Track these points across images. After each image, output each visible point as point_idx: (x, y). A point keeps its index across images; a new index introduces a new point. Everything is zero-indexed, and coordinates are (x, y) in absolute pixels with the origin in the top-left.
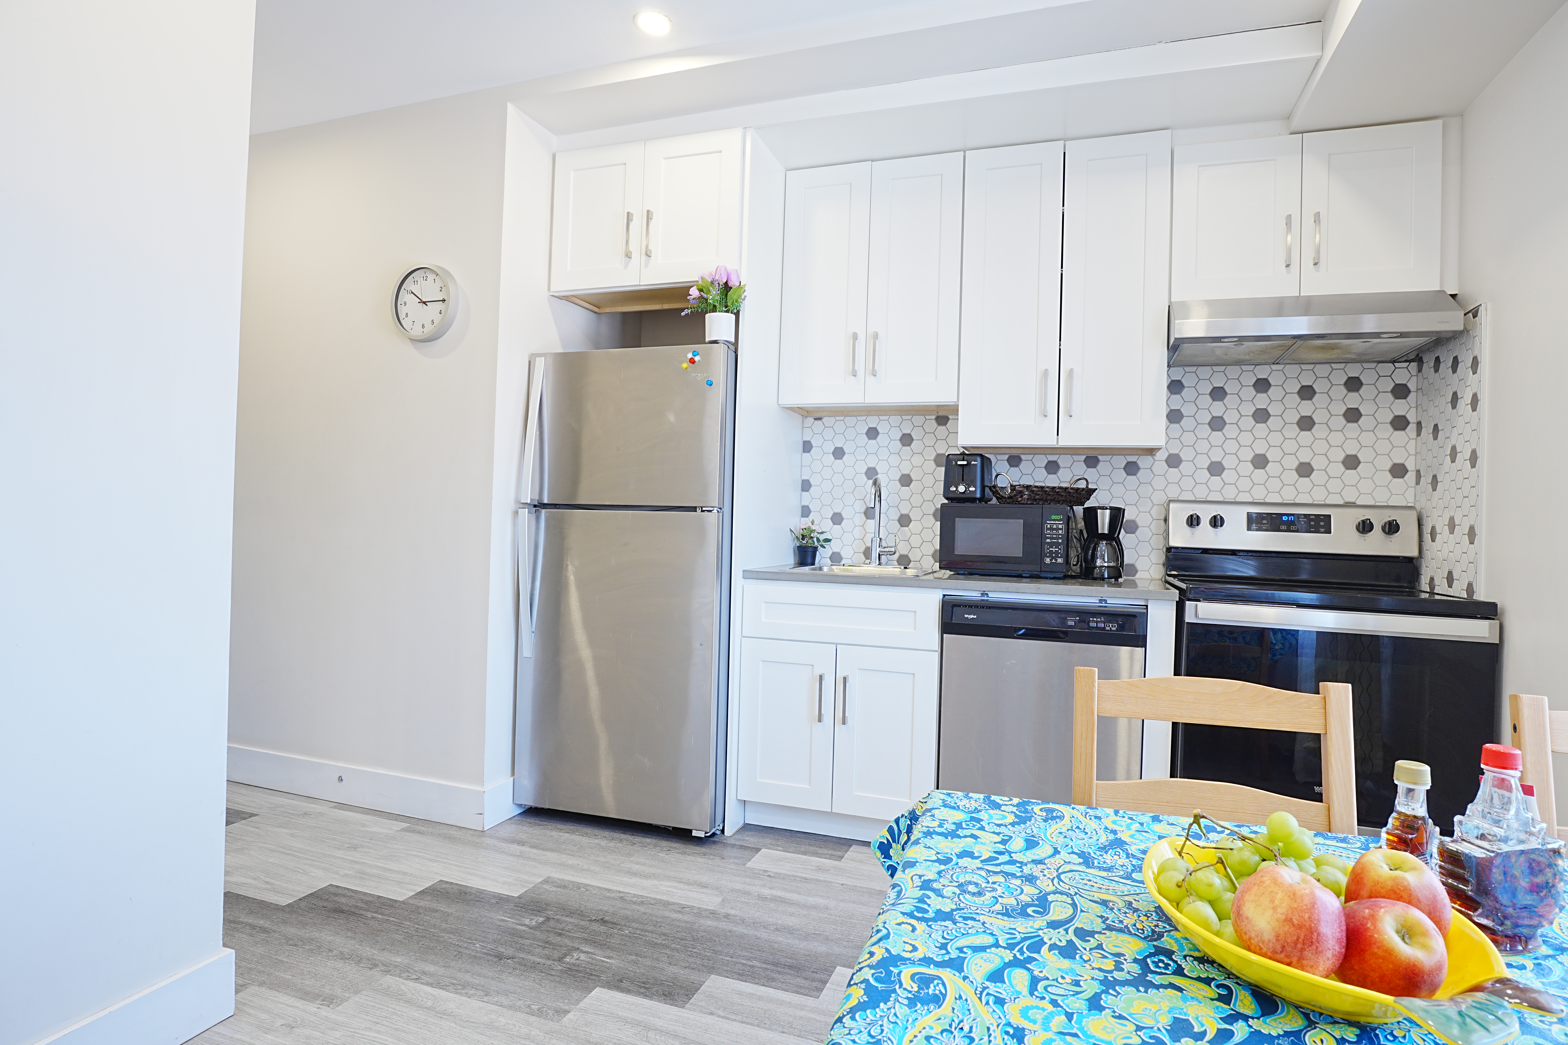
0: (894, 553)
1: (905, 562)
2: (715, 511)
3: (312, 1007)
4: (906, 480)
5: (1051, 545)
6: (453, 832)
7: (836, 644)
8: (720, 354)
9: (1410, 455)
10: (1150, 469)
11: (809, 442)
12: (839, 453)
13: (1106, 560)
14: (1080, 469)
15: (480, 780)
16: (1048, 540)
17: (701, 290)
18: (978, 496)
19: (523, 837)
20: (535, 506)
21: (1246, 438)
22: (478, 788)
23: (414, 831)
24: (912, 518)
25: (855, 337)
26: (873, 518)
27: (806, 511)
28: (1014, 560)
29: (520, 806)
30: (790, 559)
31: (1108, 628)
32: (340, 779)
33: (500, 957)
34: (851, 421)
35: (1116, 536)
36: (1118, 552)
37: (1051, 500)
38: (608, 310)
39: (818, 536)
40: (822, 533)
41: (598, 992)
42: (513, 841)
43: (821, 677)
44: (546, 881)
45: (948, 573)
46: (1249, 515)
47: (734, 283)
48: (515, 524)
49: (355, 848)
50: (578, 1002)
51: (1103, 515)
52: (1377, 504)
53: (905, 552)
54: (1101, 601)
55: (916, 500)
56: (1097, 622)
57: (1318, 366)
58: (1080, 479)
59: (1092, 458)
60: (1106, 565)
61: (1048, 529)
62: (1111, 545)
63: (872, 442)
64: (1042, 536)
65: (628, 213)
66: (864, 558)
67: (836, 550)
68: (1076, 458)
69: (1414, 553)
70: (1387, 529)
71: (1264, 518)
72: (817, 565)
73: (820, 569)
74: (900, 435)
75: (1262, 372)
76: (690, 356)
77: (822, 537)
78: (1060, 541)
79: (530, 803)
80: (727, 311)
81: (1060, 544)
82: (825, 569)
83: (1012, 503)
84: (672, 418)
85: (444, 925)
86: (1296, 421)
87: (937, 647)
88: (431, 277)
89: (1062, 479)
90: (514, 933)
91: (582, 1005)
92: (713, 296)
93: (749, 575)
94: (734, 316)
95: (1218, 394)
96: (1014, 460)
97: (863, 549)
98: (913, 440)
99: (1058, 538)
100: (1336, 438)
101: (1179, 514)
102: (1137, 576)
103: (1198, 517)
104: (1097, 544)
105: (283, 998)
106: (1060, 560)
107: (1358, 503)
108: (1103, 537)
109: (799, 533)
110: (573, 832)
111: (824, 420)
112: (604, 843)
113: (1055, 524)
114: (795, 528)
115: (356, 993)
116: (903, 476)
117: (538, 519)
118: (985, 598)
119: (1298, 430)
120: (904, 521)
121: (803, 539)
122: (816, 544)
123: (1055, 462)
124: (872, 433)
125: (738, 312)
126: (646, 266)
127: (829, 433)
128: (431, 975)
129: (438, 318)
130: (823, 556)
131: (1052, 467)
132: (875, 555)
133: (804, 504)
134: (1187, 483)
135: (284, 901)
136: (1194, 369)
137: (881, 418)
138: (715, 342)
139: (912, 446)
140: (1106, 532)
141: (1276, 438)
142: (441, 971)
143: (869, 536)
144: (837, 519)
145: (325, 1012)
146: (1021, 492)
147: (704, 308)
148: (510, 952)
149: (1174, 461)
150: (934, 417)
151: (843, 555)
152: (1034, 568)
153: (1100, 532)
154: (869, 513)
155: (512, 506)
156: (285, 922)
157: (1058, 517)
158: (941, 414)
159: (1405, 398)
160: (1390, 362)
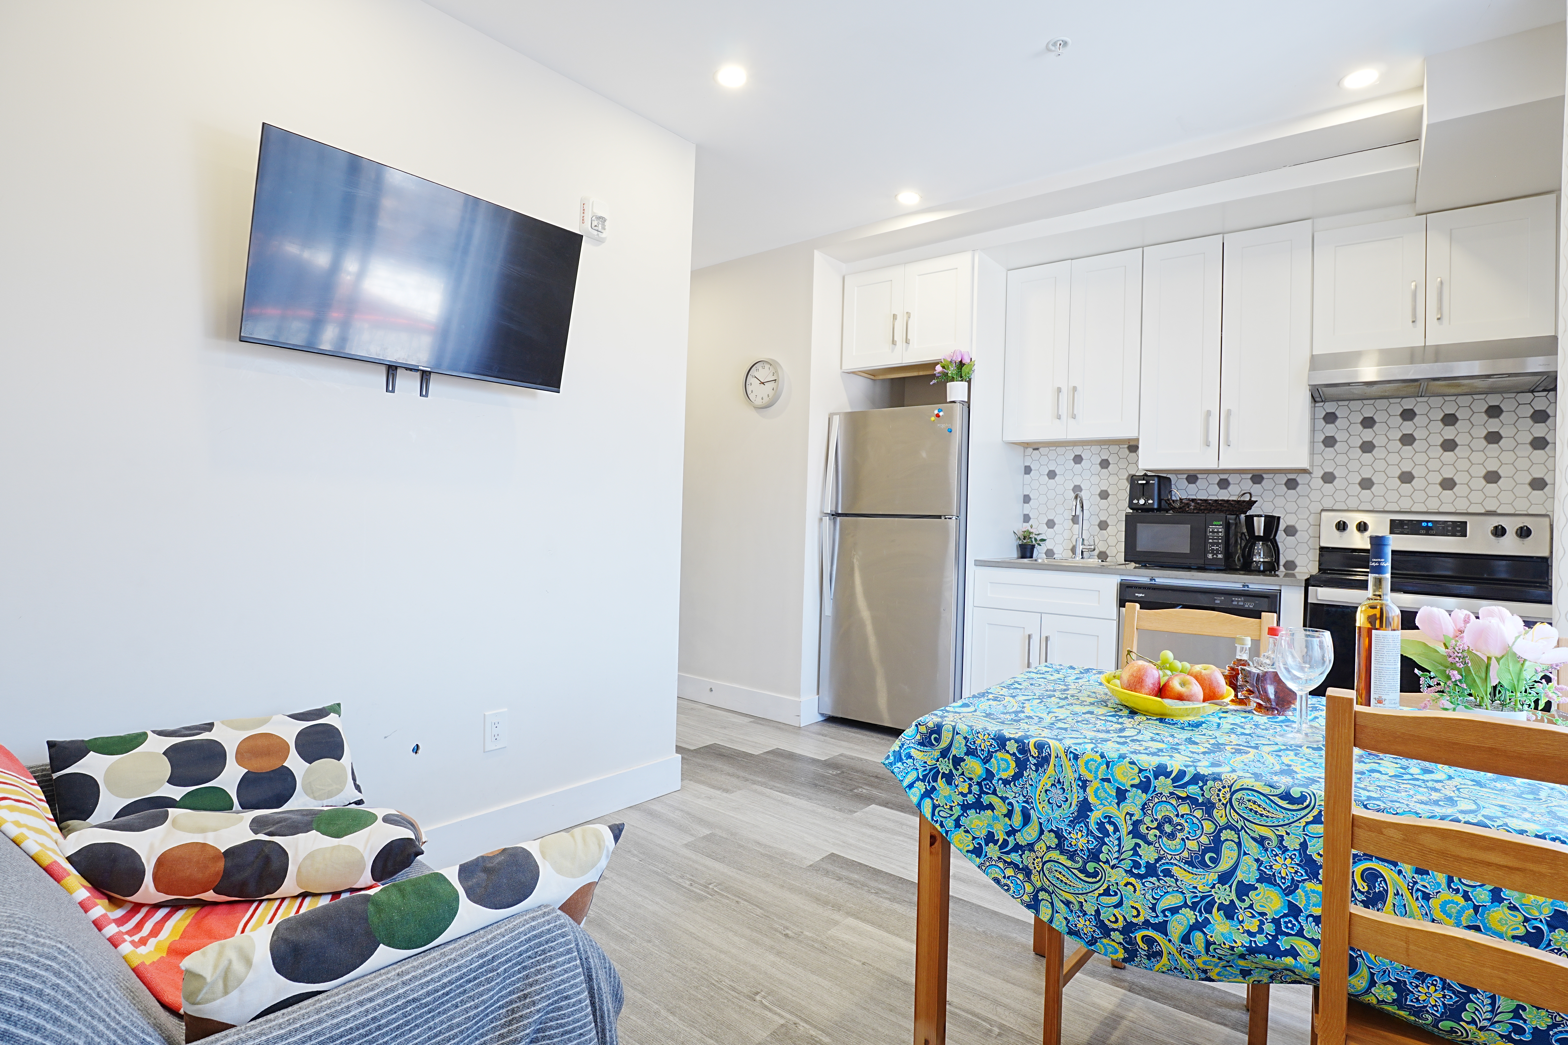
0: (1094, 550)
1: (1103, 556)
2: (954, 518)
3: (719, 792)
4: (1104, 495)
5: (1213, 544)
6: (781, 726)
7: (1041, 613)
8: (958, 408)
9: (1549, 470)
10: (1308, 484)
11: (1029, 466)
12: (1052, 475)
13: (1262, 556)
14: (1247, 485)
15: (799, 695)
16: (1210, 541)
17: (943, 367)
18: (1156, 506)
19: (826, 732)
20: (833, 515)
21: (1394, 458)
22: (797, 699)
23: (758, 723)
24: (1109, 523)
25: (1059, 390)
26: (1078, 523)
27: (1027, 518)
28: (1184, 555)
29: (822, 715)
30: (1014, 553)
31: (1247, 606)
32: (711, 690)
33: (816, 785)
34: (1061, 450)
35: (1272, 537)
36: (1274, 551)
37: (1215, 510)
38: (881, 377)
39: (1036, 537)
40: (1038, 534)
41: (873, 806)
42: (819, 734)
43: (1029, 636)
44: (841, 755)
45: (1133, 565)
46: (1392, 521)
47: (966, 360)
48: (820, 527)
49: (725, 728)
50: (862, 809)
51: (1259, 522)
52: (1517, 512)
53: (1103, 550)
54: (1244, 586)
55: (1113, 510)
56: (1238, 601)
57: (1460, 397)
58: (1244, 494)
59: (1257, 477)
60: (1262, 560)
61: (1210, 532)
62: (1267, 545)
63: (1078, 466)
64: (1206, 538)
65: (894, 315)
66: (1071, 554)
67: (1050, 547)
68: (1243, 476)
69: (1546, 554)
70: (1519, 532)
71: (1406, 524)
72: (1034, 558)
73: (1036, 560)
74: (1100, 460)
75: (1408, 404)
76: (936, 412)
77: (1039, 538)
78: (1220, 541)
79: (829, 713)
80: (962, 381)
81: (1220, 543)
82: (1040, 561)
83: (1182, 512)
84: (924, 455)
85: (782, 768)
86: (1439, 443)
87: (1115, 616)
88: (767, 366)
89: (1231, 494)
90: (823, 776)
91: (864, 810)
92: (952, 371)
93: (979, 563)
94: (967, 383)
95: (1368, 422)
96: (1192, 477)
97: (1070, 547)
98: (1109, 464)
99: (1218, 539)
100: (1478, 457)
101: (1330, 519)
102: (1297, 570)
103: (1344, 523)
104: (1254, 544)
105: (702, 787)
106: (1220, 556)
107: (1499, 511)
108: (1259, 538)
109: (1020, 534)
110: (858, 733)
111: (1041, 450)
112: (877, 740)
113: (1217, 528)
114: (1018, 531)
115: (740, 790)
116: (1102, 491)
117: (835, 523)
118: (1153, 582)
119: (1442, 451)
120: (1103, 525)
121: (1024, 539)
122: (1034, 542)
123: (1226, 480)
124: (1078, 459)
125: (970, 380)
126: (906, 350)
127: (1044, 460)
128: (778, 788)
129: (771, 393)
130: (1039, 553)
131: (1224, 484)
132: (1079, 552)
133: (1026, 513)
134: (1341, 496)
135: (692, 748)
136: (1346, 403)
137: (1085, 447)
138: (954, 402)
139: (1109, 468)
140: (1262, 535)
141: (1421, 458)
142: (784, 787)
143: (1075, 537)
144: (1051, 524)
145: (725, 794)
146: (1187, 504)
147: (946, 378)
148: (822, 784)
149: (1328, 478)
150: (1126, 446)
151: (1055, 551)
152: (1200, 562)
153: (1256, 534)
154: (1075, 519)
155: (818, 515)
156: (694, 756)
157: (1218, 523)
158: (1131, 443)
159: (1544, 422)
160: (1529, 392)
